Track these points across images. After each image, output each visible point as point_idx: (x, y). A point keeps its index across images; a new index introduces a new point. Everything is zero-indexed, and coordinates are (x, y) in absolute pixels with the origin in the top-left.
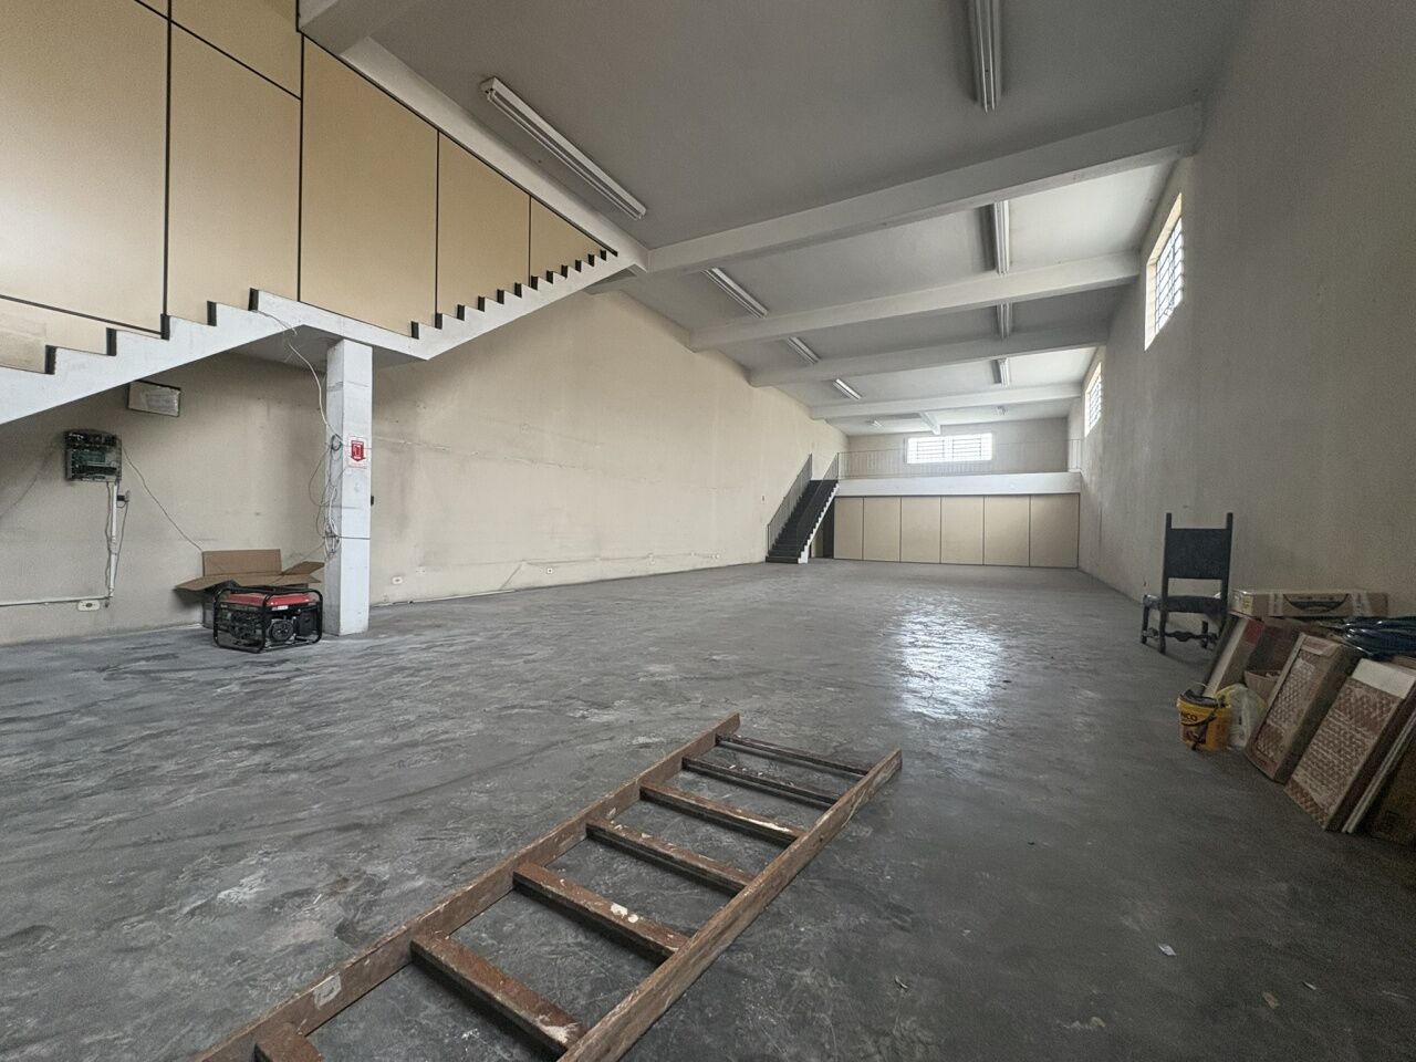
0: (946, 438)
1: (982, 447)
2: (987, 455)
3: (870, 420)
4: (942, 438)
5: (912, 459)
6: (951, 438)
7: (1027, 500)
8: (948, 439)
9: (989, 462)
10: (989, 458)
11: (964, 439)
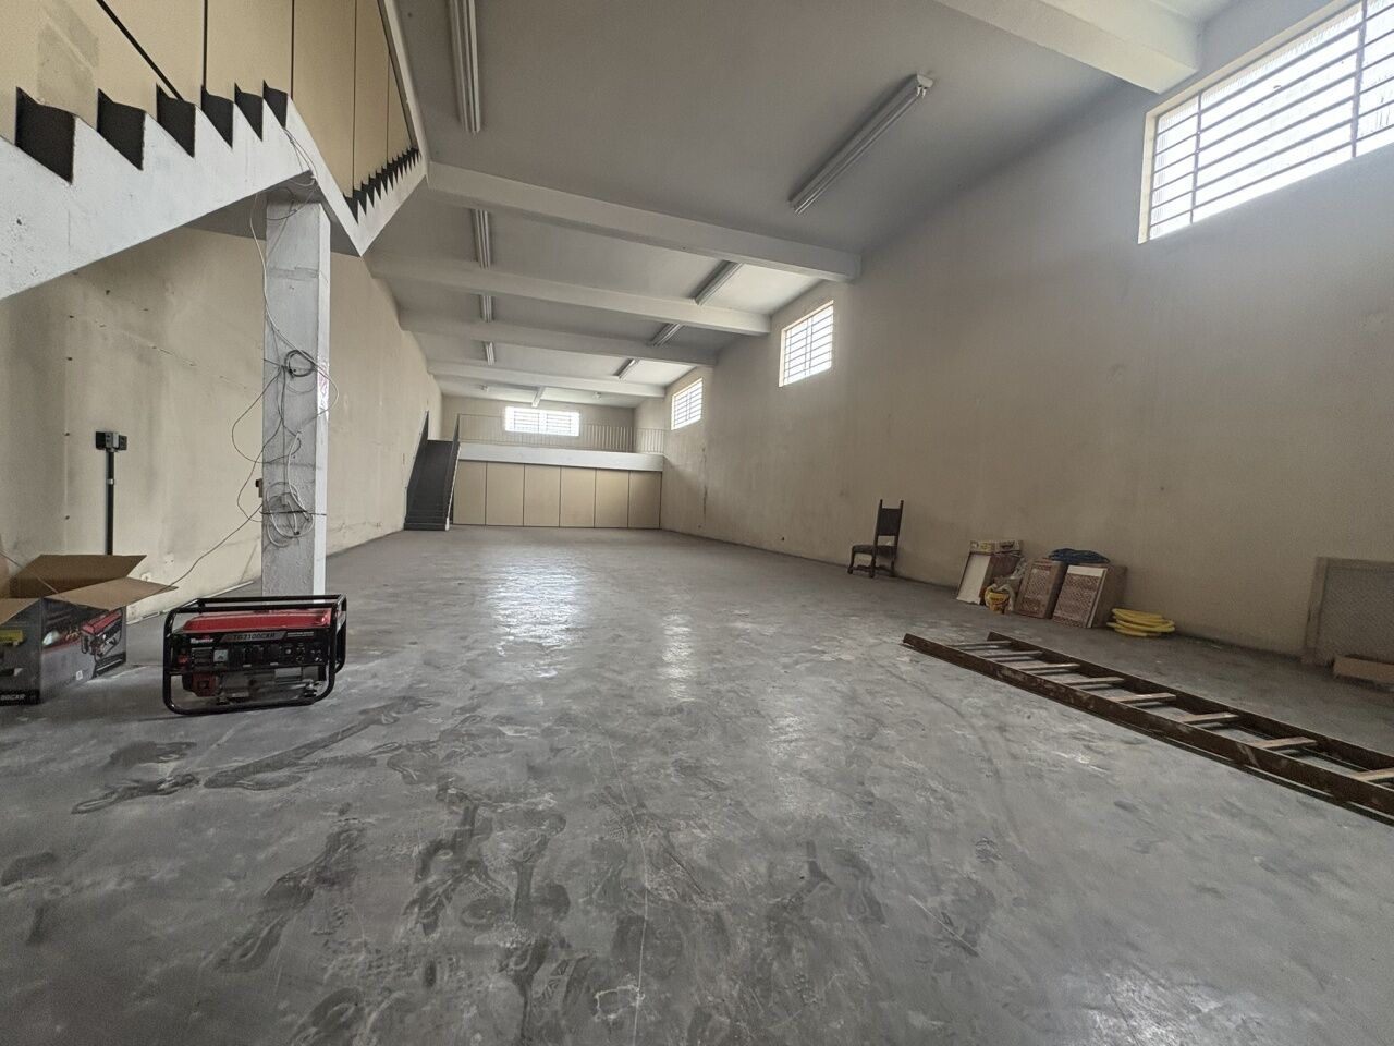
0: (541, 411)
1: (570, 424)
2: (575, 431)
3: (483, 385)
4: (537, 411)
5: (509, 426)
6: (545, 412)
7: (626, 475)
8: (543, 412)
9: (577, 438)
10: (577, 435)
11: (556, 413)
